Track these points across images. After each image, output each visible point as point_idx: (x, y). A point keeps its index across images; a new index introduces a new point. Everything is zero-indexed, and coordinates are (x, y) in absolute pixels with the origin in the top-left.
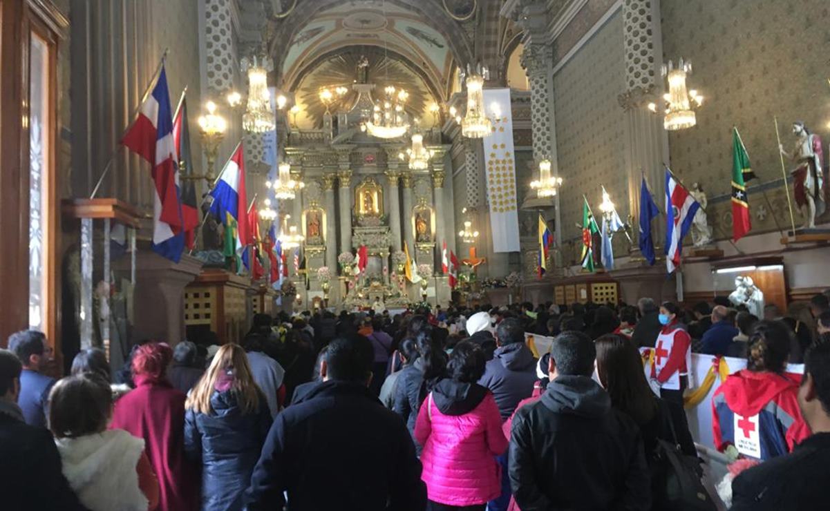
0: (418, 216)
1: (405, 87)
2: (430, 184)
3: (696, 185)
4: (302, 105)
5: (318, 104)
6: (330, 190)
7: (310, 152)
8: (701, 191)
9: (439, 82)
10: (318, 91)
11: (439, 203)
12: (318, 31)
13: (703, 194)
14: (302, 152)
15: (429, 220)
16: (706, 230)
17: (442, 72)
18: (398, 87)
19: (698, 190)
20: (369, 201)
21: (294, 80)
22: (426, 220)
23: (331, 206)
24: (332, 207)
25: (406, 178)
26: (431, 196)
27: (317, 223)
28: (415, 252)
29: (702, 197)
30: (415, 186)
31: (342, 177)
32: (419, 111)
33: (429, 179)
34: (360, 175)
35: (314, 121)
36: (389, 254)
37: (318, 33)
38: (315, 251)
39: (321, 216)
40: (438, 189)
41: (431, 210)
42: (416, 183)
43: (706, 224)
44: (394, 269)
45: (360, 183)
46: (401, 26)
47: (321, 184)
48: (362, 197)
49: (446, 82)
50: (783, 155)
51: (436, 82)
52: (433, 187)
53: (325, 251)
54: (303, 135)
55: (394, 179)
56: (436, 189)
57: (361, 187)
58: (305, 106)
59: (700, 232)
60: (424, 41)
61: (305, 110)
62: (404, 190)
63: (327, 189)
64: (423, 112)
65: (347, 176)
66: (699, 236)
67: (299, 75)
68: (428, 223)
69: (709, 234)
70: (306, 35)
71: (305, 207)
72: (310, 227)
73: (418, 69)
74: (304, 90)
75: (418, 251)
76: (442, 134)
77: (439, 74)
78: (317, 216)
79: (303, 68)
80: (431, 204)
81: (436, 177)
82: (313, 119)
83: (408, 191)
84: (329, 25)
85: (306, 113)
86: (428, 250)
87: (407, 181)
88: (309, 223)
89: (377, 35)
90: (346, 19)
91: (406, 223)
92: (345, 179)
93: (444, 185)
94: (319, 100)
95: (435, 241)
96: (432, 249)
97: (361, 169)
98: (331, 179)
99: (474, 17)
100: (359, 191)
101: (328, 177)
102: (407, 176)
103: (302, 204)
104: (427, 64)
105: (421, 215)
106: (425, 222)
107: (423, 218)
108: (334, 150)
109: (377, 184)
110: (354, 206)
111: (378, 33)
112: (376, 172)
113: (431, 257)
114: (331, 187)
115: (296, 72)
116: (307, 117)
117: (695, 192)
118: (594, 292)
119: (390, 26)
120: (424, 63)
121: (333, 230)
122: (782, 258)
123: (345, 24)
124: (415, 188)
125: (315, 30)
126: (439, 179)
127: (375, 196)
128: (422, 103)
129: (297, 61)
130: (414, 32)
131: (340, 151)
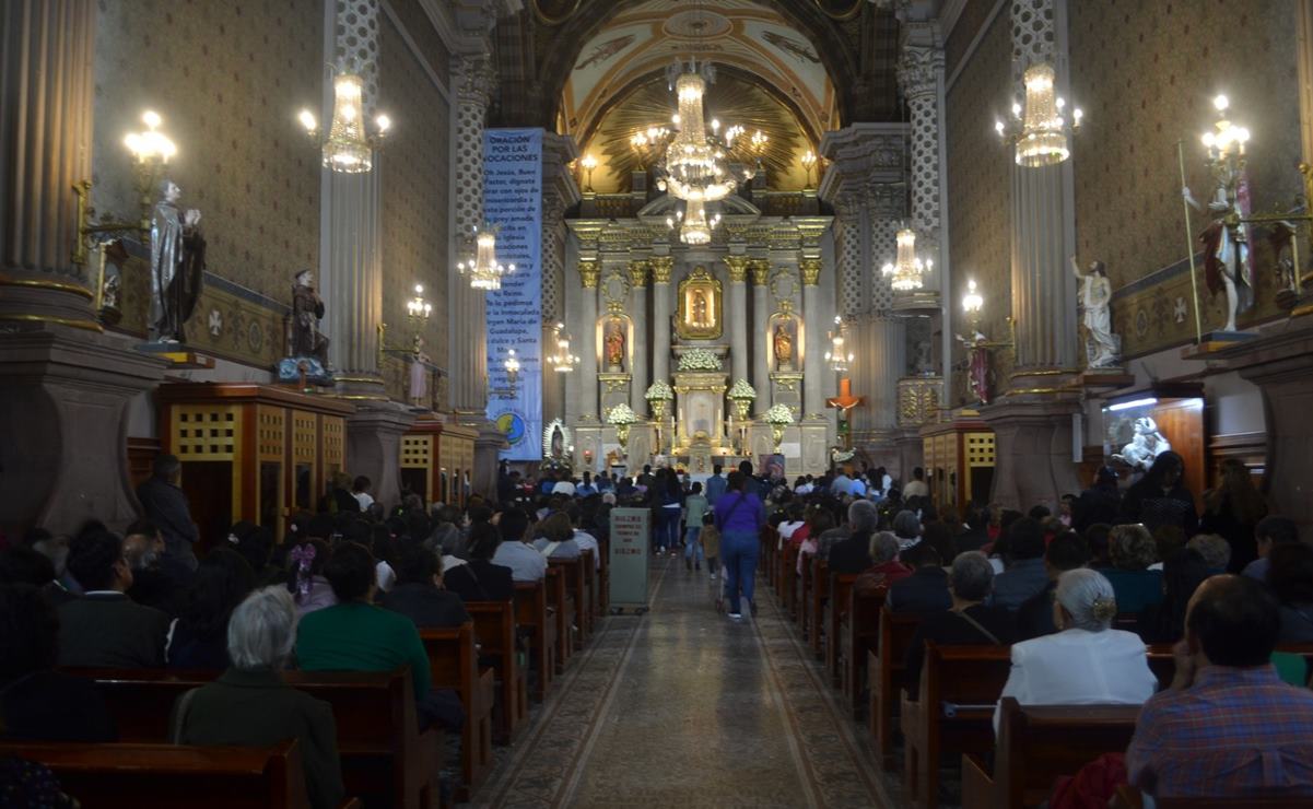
0: (777, 330)
1: (762, 127)
2: (799, 280)
3: (1094, 265)
4: (602, 157)
5: (626, 155)
6: (639, 287)
7: (611, 228)
8: (1103, 274)
9: (817, 119)
10: (629, 134)
11: (810, 310)
12: (624, 42)
13: (1105, 281)
14: (598, 229)
15: (795, 337)
16: (1109, 341)
17: (821, 103)
18: (751, 127)
19: (1097, 273)
20: (700, 304)
21: (591, 118)
22: (790, 337)
23: (640, 312)
24: (642, 313)
25: (758, 269)
26: (798, 298)
27: (619, 338)
28: (771, 387)
29: (1103, 285)
30: (774, 282)
31: (657, 266)
32: (785, 164)
33: (797, 271)
34: (688, 264)
35: (618, 181)
36: (725, 387)
37: (626, 45)
38: (615, 381)
39: (626, 328)
40: (810, 287)
41: (799, 320)
42: (774, 278)
43: (1107, 332)
44: (733, 412)
45: (686, 278)
46: (755, 29)
47: (628, 279)
48: (689, 298)
49: (828, 118)
50: (1189, 204)
51: (813, 117)
52: (803, 284)
53: (631, 381)
54: (602, 202)
55: (739, 270)
56: (807, 287)
57: (688, 283)
58: (607, 158)
59: (1099, 343)
60: (791, 52)
61: (606, 164)
62: (756, 288)
63: (635, 285)
64: (791, 165)
65: (664, 266)
66: (1097, 350)
67: (600, 111)
68: (793, 342)
69: (1113, 348)
70: (605, 47)
71: (601, 313)
72: (609, 344)
73: (785, 99)
74: (605, 133)
75: (775, 385)
76: (819, 199)
77: (818, 108)
78: (620, 327)
79: (605, 100)
80: (799, 311)
81: (807, 267)
82: (618, 177)
83: (761, 290)
84: (642, 32)
85: (607, 169)
86: (791, 384)
87: (761, 273)
88: (607, 338)
89: (719, 47)
90: (668, 23)
91: (758, 340)
92: (661, 270)
93: (820, 281)
94: (629, 149)
95: (803, 370)
96: (799, 383)
97: (688, 255)
98: (641, 270)
99: (859, 14)
100: (685, 289)
101: (638, 267)
102: (761, 266)
103: (598, 309)
104: (799, 91)
105: (782, 328)
106: (788, 340)
107: (785, 333)
108: (646, 225)
109: (714, 278)
110: (676, 313)
111: (721, 42)
112: (712, 260)
113: (796, 395)
114: (641, 282)
115: (593, 108)
116: (609, 174)
117: (1094, 276)
118: (968, 446)
119: (737, 31)
120: (794, 89)
121: (642, 349)
122: (1202, 385)
123: (666, 29)
124: (774, 285)
125: (620, 39)
126: (812, 271)
127: (711, 297)
128: (790, 151)
129: (595, 90)
130: (774, 39)
131: (654, 226)
